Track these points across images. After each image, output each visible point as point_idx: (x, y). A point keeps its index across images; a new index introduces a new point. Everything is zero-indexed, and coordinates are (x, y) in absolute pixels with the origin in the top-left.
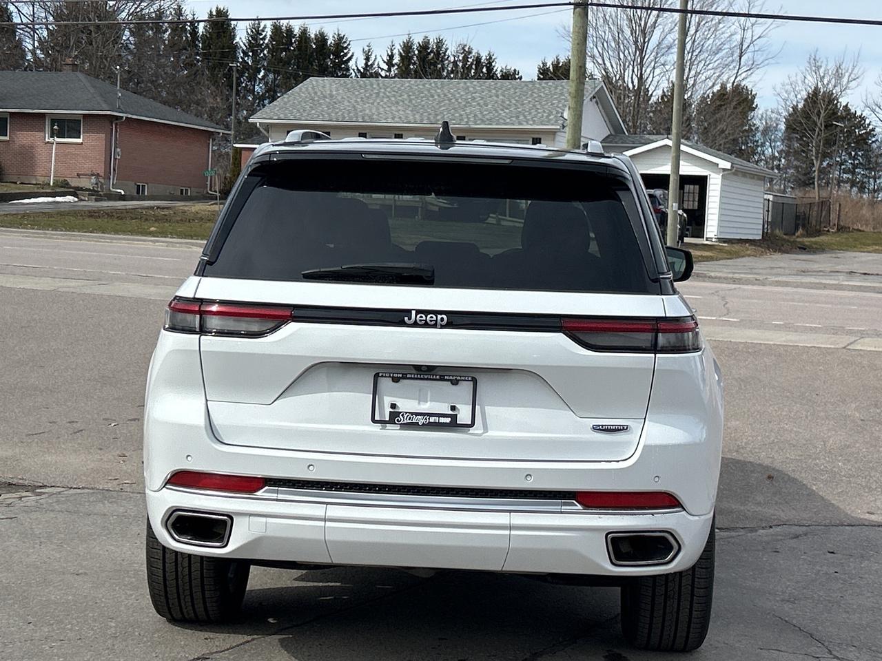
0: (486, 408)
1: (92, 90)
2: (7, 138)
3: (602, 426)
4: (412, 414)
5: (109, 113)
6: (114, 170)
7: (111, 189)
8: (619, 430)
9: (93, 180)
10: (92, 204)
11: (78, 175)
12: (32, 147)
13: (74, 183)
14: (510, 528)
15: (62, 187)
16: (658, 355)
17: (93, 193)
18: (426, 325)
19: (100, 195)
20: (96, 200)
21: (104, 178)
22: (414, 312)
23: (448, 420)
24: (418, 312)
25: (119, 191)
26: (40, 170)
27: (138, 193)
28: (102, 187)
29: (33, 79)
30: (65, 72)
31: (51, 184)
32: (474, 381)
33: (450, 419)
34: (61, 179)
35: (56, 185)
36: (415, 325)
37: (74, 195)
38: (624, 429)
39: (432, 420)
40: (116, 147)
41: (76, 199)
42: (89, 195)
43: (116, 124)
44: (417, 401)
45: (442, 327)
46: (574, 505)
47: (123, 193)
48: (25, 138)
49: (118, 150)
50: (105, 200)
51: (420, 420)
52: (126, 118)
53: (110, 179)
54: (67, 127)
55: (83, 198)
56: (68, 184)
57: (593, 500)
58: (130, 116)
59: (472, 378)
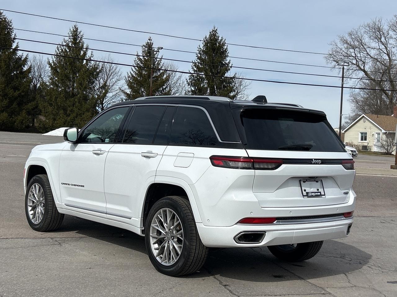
3: (345, 192)
4: (311, 192)
18: (317, 164)
22: (313, 160)
24: (315, 159)
32: (322, 181)
33: (320, 193)
36: (314, 164)
38: (348, 193)
39: (316, 194)
45: (320, 164)
46: (343, 217)
51: (313, 194)
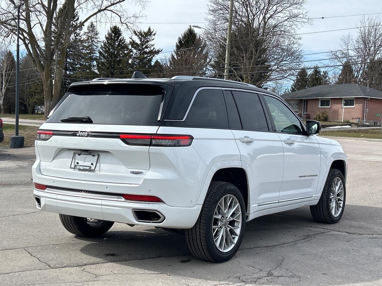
0: (101, 164)
1: (359, 89)
2: (330, 107)
3: (134, 172)
4: (80, 166)
5: (363, 96)
6: (366, 116)
7: (364, 123)
8: (139, 173)
9: (358, 120)
10: (356, 128)
11: (353, 119)
12: (338, 110)
13: (351, 121)
14: (102, 205)
15: (347, 123)
16: (150, 147)
17: (357, 125)
18: (82, 136)
19: (359, 125)
20: (358, 127)
21: (362, 119)
22: (79, 132)
23: (88, 168)
25: (367, 124)
26: (340, 118)
27: (375, 124)
28: (361, 123)
29: (340, 87)
30: (352, 84)
31: (342, 122)
32: (99, 155)
33: (89, 168)
34: (347, 120)
35: (344, 122)
36: (79, 136)
37: (350, 125)
38: (141, 173)
39: (85, 168)
40: (366, 109)
41: (350, 127)
42: (355, 125)
43: (367, 100)
44: (83, 162)
45: (86, 136)
46: (122, 198)
47: (368, 124)
48: (336, 107)
49: (367, 109)
50: (361, 127)
51: (82, 167)
52: (370, 98)
53: (364, 120)
54: (349, 102)
55: (353, 126)
56: (349, 122)
57: (128, 197)
58: (371, 97)
59: (98, 154)
